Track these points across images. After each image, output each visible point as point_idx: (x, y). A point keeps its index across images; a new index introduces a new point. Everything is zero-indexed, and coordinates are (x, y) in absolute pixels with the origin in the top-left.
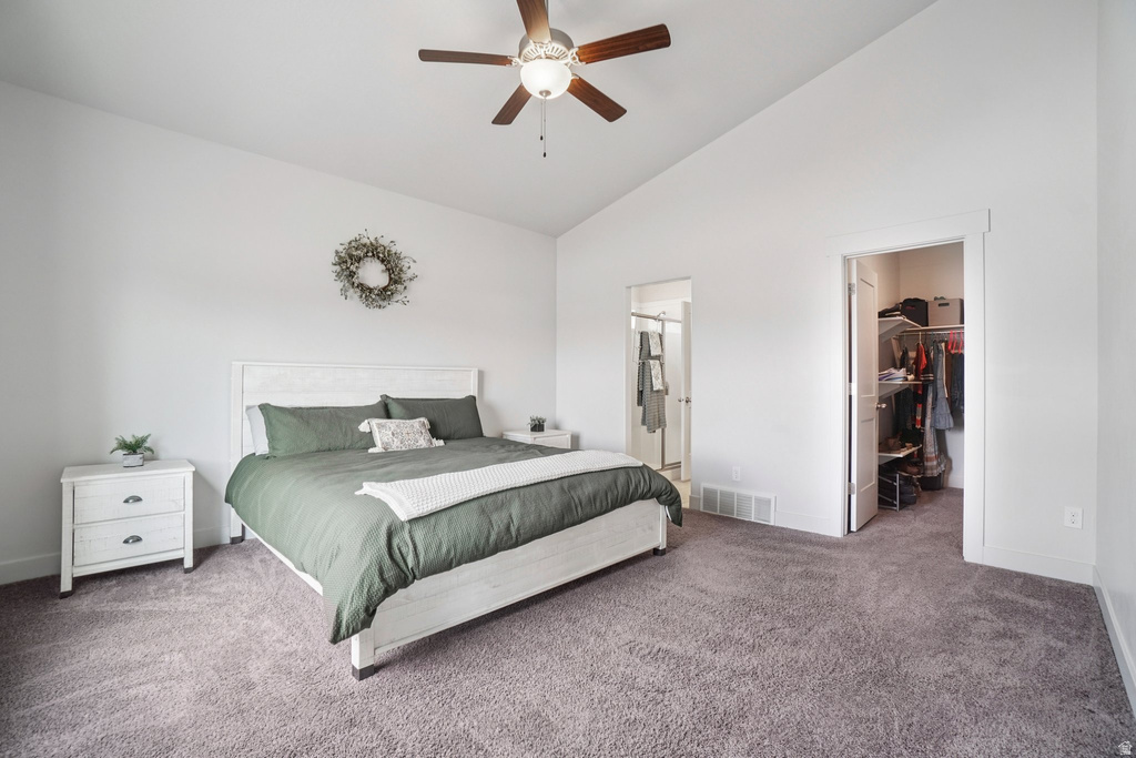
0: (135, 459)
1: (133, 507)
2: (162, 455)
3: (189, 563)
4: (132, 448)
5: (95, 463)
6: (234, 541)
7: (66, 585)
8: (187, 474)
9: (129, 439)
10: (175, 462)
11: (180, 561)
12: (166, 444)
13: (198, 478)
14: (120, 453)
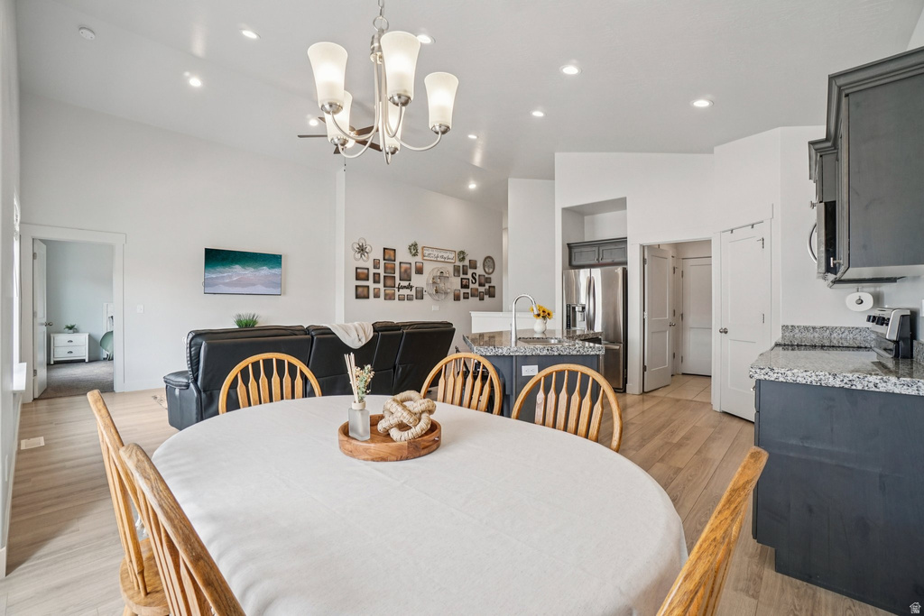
0: (71, 331)
1: (71, 344)
2: (81, 331)
3: (87, 360)
4: (71, 328)
5: (60, 332)
7: (52, 362)
8: (86, 336)
9: (69, 326)
10: (85, 333)
11: (84, 360)
12: (82, 327)
14: (67, 329)
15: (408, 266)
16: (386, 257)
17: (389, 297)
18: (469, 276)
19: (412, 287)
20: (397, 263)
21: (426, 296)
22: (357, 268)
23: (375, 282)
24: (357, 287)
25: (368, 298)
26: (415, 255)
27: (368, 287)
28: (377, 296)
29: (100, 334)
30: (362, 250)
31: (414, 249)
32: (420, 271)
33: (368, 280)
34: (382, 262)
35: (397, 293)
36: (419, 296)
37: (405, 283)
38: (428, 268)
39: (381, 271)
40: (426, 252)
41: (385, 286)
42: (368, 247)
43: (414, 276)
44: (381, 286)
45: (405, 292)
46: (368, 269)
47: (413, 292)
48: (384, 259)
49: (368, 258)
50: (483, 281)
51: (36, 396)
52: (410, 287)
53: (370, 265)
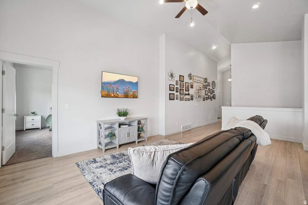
0: (33, 115)
1: (33, 120)
2: (38, 114)
3: (40, 128)
4: (33, 113)
5: (28, 115)
6: (48, 127)
7: (25, 130)
8: (40, 117)
9: (33, 112)
10: (39, 115)
11: (39, 128)
12: (38, 113)
13: (42, 117)
14: (32, 114)
15: (188, 84)
16: (181, 80)
17: (181, 99)
18: (208, 90)
19: (189, 94)
20: (184, 83)
21: (194, 99)
22: (170, 85)
23: (176, 92)
24: (170, 94)
25: (174, 99)
26: (191, 79)
27: (174, 94)
28: (177, 99)
29: (46, 116)
30: (172, 75)
31: (190, 76)
32: (192, 87)
33: (174, 91)
34: (179, 82)
35: (184, 97)
36: (192, 99)
37: (187, 93)
38: (195, 85)
39: (178, 86)
40: (194, 78)
41: (180, 94)
42: (174, 75)
43: (190, 89)
44: (178, 94)
45: (187, 97)
46: (174, 85)
47: (190, 97)
48: (180, 81)
49: (174, 80)
50: (212, 92)
51: (4, 163)
52: (188, 94)
53: (174, 83)
